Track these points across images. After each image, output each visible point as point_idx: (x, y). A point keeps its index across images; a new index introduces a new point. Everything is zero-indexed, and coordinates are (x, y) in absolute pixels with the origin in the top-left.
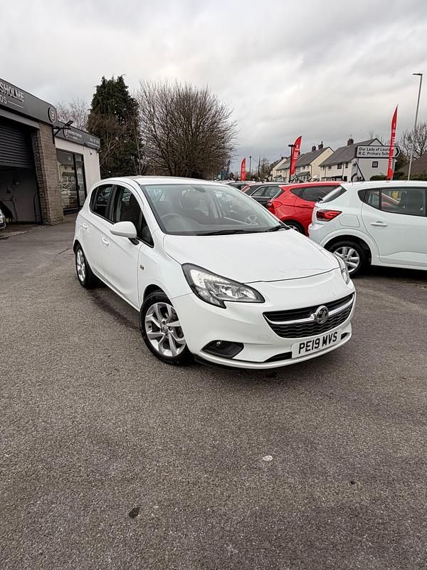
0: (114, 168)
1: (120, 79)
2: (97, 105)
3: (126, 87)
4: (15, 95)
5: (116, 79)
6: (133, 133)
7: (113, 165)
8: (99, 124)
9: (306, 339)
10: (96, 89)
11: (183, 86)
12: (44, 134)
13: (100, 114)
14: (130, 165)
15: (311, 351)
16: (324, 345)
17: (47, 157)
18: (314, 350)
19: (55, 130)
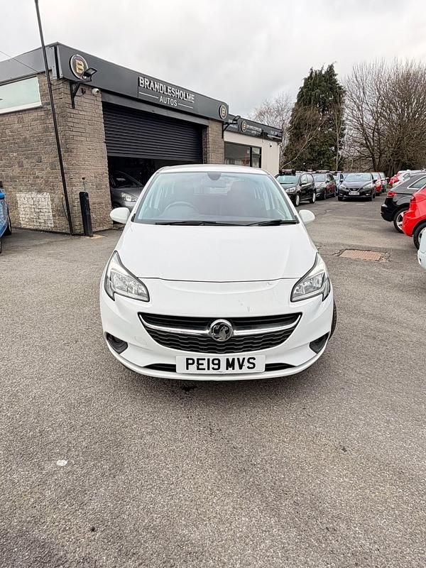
0: (308, 159)
1: (331, 67)
2: (302, 97)
3: (336, 75)
4: (186, 98)
5: (326, 69)
6: (336, 123)
7: (309, 156)
8: (301, 116)
9: (196, 355)
10: (303, 81)
11: (404, 64)
12: (213, 131)
13: (303, 107)
14: (326, 156)
15: (206, 372)
16: (230, 369)
17: (214, 151)
18: (211, 371)
19: (224, 126)
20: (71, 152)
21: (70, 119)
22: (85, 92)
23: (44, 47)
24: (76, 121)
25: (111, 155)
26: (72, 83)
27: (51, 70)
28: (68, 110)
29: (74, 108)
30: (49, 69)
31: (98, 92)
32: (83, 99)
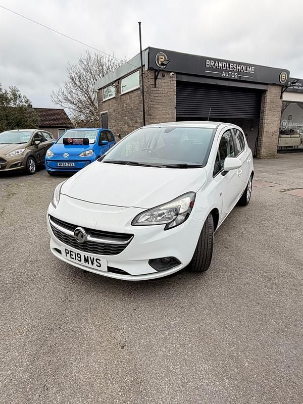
4: (247, 70)
9: (71, 249)
15: (74, 260)
16: (87, 263)
17: (270, 110)
18: (77, 261)
19: (284, 88)
20: (151, 115)
21: (152, 95)
22: (164, 76)
23: (141, 51)
24: (156, 95)
25: (178, 116)
26: (156, 71)
27: (144, 65)
28: (152, 89)
29: (155, 87)
30: (143, 64)
31: (173, 74)
32: (162, 81)
